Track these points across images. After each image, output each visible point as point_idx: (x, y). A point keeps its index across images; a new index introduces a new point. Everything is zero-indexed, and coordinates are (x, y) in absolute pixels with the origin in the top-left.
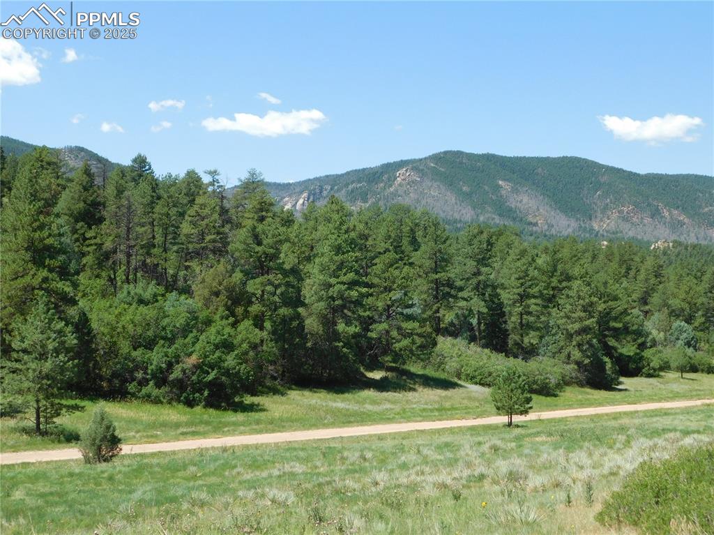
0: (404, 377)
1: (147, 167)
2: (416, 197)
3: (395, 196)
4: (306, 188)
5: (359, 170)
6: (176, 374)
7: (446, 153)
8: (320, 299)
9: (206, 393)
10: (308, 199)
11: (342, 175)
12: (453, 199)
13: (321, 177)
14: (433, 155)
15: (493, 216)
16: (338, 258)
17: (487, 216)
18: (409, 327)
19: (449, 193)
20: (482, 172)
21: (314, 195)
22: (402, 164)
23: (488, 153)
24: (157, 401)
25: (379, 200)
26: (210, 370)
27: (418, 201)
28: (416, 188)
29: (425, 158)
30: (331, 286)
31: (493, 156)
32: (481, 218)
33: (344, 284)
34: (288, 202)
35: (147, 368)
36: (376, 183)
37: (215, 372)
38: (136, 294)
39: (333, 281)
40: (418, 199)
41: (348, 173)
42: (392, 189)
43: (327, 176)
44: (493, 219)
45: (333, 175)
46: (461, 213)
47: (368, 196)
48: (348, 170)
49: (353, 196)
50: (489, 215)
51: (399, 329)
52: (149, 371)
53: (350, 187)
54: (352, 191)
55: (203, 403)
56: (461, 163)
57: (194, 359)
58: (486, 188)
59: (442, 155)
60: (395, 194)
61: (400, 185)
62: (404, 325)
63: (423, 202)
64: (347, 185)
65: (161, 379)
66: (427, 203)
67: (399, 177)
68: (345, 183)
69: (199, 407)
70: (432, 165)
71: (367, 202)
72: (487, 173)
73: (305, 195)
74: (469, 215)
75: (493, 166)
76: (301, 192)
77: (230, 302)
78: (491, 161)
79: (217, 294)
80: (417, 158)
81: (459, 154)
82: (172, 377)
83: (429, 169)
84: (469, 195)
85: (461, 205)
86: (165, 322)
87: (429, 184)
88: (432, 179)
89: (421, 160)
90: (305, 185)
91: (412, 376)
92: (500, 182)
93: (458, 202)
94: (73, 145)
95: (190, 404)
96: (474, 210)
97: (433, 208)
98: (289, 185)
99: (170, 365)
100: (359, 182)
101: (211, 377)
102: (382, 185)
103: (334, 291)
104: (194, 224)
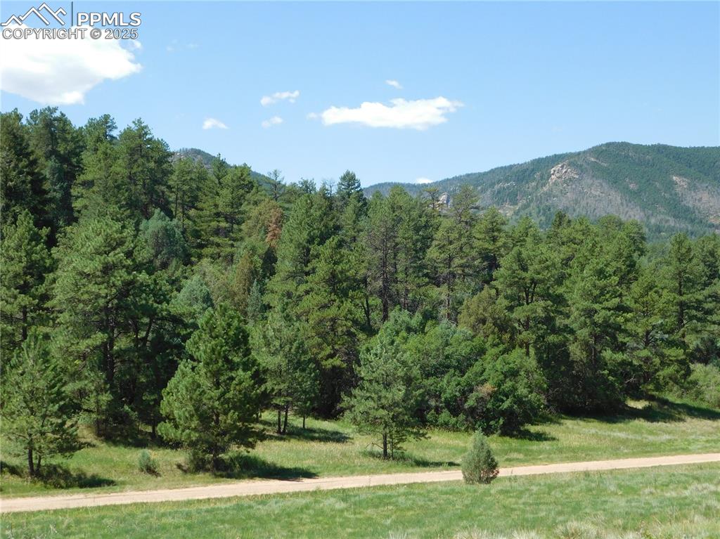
0: (666, 407)
1: (356, 185)
2: (574, 197)
3: (550, 197)
4: (445, 190)
5: (505, 167)
6: (471, 402)
7: (608, 145)
8: (584, 325)
9: (501, 421)
11: (485, 174)
12: (619, 198)
13: (461, 176)
14: (593, 148)
15: (668, 218)
16: (602, 283)
17: (659, 217)
18: (673, 354)
19: (613, 192)
20: (653, 166)
22: (556, 159)
23: (659, 144)
24: (455, 429)
25: (532, 201)
26: (505, 399)
27: (576, 202)
28: (574, 186)
29: (584, 152)
30: (595, 312)
31: (665, 147)
32: (653, 221)
33: (609, 309)
35: (440, 397)
36: (527, 182)
37: (509, 400)
38: (403, 322)
39: (596, 306)
40: (576, 200)
41: (492, 171)
42: (545, 189)
43: (468, 175)
44: (667, 221)
45: (475, 174)
46: (628, 215)
47: (518, 197)
48: (493, 168)
49: (500, 197)
50: (662, 216)
51: (662, 356)
52: (443, 399)
53: (497, 187)
54: (499, 192)
55: (499, 431)
56: (627, 157)
57: (487, 388)
58: (658, 185)
59: (604, 148)
60: (549, 195)
61: (555, 184)
62: (667, 352)
63: (583, 203)
64: (492, 185)
65: (454, 407)
66: (587, 204)
67: (553, 174)
68: (489, 182)
69: (495, 436)
70: (593, 159)
71: (517, 204)
72: (658, 167)
74: (637, 217)
75: (665, 159)
78: (662, 152)
79: (484, 321)
80: (573, 151)
81: (624, 145)
82: (466, 406)
83: (588, 164)
84: (636, 194)
85: (627, 206)
86: (449, 350)
87: (590, 181)
88: (593, 176)
89: (579, 154)
90: (443, 186)
91: (672, 405)
92: (674, 178)
93: (624, 203)
95: (487, 432)
96: (644, 211)
97: (595, 209)
99: (465, 394)
100: (507, 180)
101: (506, 405)
102: (533, 184)
103: (598, 318)
104: (441, 248)
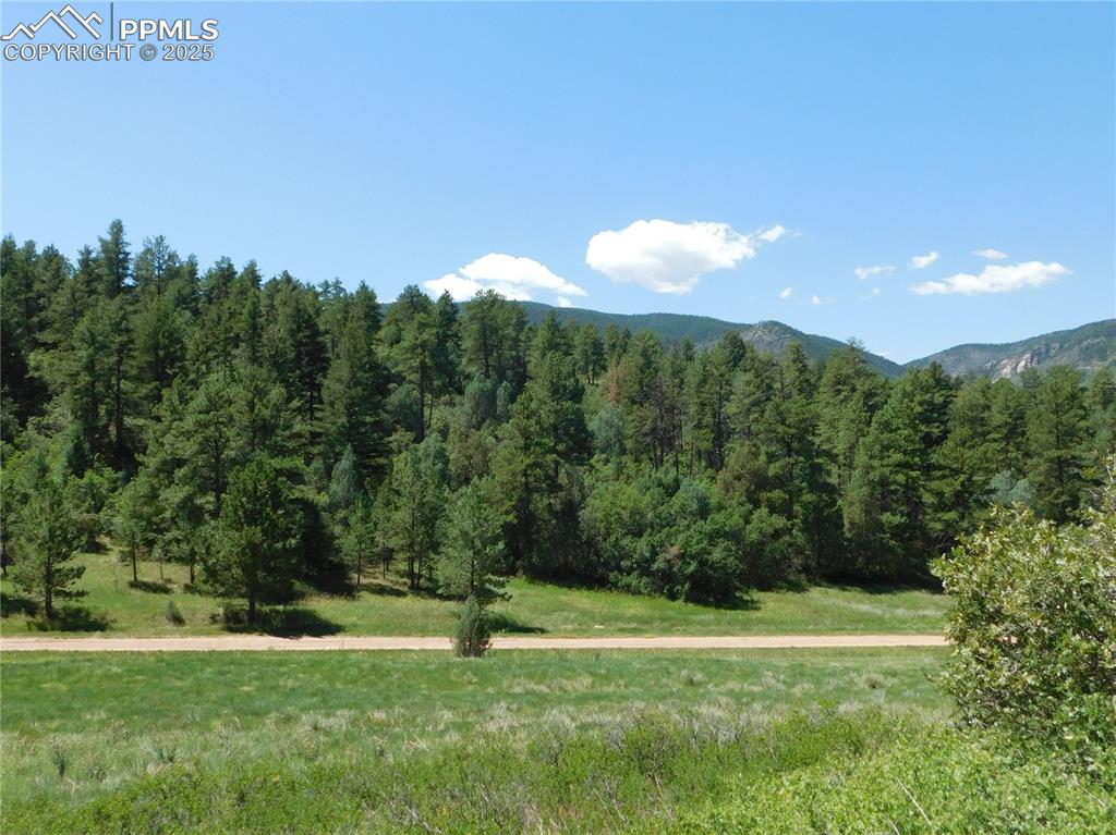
4: (1030, 348)
6: (659, 564)
9: (687, 586)
10: (1032, 360)
21: (1039, 355)
24: (637, 592)
26: (691, 562)
30: (873, 468)
34: (1006, 364)
35: (632, 557)
37: (696, 563)
39: (876, 463)
49: (1089, 353)
52: (634, 560)
53: (1085, 343)
54: (1087, 348)
55: (684, 597)
57: (674, 551)
64: (1080, 342)
68: (1078, 339)
69: (680, 601)
73: (1028, 355)
76: (1023, 353)
77: (753, 487)
79: (738, 478)
82: (655, 567)
90: (1028, 344)
94: (767, 320)
95: (673, 597)
98: (1009, 345)
99: (654, 554)
100: (1096, 336)
101: (692, 568)
